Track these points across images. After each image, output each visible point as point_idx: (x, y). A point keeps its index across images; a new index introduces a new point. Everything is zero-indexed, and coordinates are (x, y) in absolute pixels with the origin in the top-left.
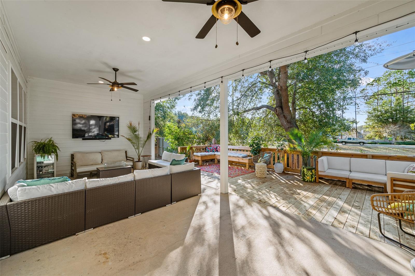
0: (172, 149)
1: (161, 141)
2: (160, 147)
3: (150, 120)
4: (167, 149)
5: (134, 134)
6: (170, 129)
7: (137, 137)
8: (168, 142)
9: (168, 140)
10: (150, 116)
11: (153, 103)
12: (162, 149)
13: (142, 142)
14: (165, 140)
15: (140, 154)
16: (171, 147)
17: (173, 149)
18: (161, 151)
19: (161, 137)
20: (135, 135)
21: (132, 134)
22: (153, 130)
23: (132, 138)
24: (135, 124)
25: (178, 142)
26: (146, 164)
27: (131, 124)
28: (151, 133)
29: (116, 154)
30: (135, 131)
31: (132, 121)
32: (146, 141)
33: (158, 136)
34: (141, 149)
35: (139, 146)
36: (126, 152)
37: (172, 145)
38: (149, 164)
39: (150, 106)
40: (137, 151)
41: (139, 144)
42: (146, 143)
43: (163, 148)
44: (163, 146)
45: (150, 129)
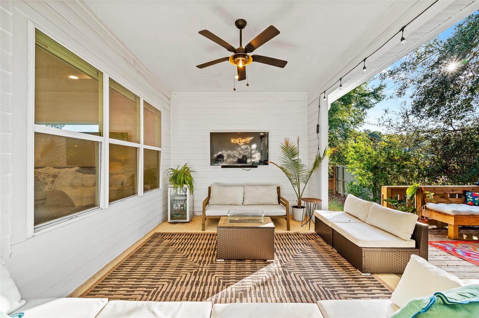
0: (360, 185)
1: (340, 171)
2: (339, 179)
3: (318, 132)
4: (351, 184)
5: (292, 159)
6: (358, 152)
7: (296, 164)
8: (354, 173)
9: (353, 169)
10: (318, 126)
11: (324, 98)
12: (341, 184)
13: (304, 174)
14: (347, 170)
15: (301, 194)
16: (360, 182)
17: (364, 186)
18: (339, 185)
19: (340, 165)
20: (294, 160)
21: (288, 159)
22: (325, 150)
23: (287, 166)
24: (293, 143)
25: (374, 175)
26: (310, 216)
27: (287, 144)
28: (321, 156)
29: (262, 190)
30: (294, 155)
31: (289, 138)
32: (311, 172)
33: (335, 164)
34: (302, 185)
35: (299, 180)
36: (278, 188)
37: (360, 178)
38: (316, 217)
39: (319, 106)
40: (296, 188)
41: (298, 176)
42: (311, 174)
43: (344, 181)
44: (344, 179)
45: (318, 149)
